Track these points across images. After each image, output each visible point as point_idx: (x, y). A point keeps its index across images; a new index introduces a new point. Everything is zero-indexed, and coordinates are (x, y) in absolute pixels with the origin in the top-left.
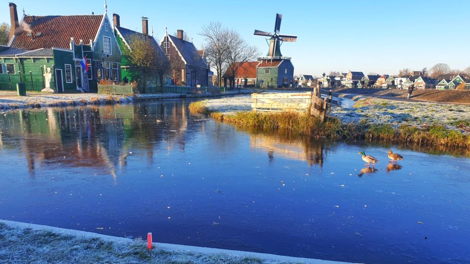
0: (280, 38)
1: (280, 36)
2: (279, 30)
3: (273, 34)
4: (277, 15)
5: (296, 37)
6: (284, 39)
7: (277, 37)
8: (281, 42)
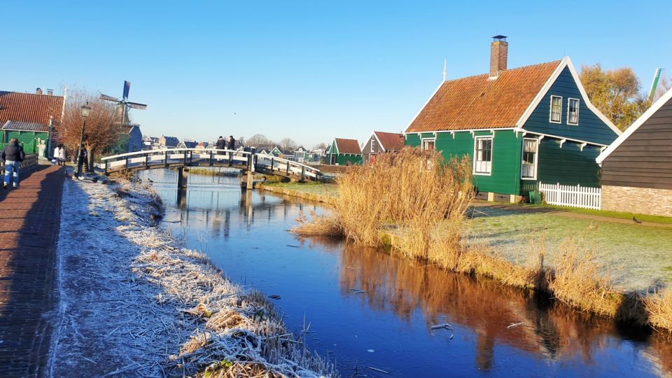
0: (129, 105)
1: (129, 103)
2: (127, 96)
3: (121, 99)
4: (125, 82)
5: (146, 106)
6: (133, 106)
7: (126, 103)
8: (129, 108)
